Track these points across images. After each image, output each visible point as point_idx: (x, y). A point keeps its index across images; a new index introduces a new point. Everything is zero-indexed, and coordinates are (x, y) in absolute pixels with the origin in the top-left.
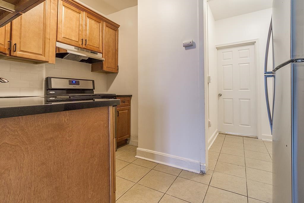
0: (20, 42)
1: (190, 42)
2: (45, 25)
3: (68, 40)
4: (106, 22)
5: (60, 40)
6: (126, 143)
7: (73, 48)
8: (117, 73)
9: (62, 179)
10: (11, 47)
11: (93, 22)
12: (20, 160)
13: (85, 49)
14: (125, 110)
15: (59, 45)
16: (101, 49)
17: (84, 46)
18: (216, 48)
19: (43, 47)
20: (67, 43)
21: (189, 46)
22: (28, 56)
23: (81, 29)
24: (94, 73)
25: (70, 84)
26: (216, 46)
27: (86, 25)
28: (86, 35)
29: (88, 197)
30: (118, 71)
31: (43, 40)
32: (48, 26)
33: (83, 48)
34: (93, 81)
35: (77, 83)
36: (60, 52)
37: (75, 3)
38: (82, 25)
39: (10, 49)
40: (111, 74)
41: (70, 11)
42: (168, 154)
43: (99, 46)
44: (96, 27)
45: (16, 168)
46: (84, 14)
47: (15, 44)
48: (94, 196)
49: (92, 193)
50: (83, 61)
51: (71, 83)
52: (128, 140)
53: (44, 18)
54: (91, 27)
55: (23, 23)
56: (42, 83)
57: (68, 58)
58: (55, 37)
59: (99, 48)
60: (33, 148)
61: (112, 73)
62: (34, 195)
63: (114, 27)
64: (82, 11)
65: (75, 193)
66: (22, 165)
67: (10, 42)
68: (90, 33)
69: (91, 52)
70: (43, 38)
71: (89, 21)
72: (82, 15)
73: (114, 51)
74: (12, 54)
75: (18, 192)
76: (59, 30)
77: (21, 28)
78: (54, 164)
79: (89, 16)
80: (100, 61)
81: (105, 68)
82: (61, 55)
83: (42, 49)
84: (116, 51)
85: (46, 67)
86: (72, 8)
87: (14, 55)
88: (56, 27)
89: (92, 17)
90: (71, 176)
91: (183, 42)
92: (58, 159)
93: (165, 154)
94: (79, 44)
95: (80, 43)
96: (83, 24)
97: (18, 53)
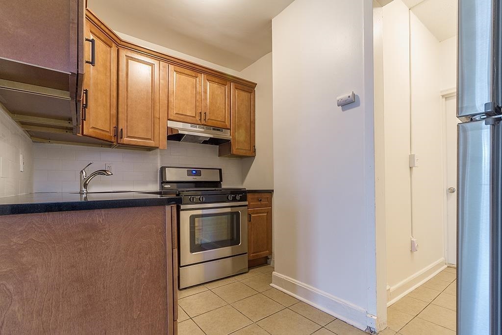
0: (127, 126)
1: (349, 97)
2: (153, 100)
3: (182, 116)
4: (234, 82)
5: (171, 118)
6: (267, 263)
7: (188, 126)
8: (254, 157)
9: (97, 287)
10: (118, 133)
11: (215, 85)
12: (47, 258)
13: (205, 125)
14: (263, 213)
15: (171, 124)
16: (227, 123)
17: (203, 122)
18: (443, 96)
19: (151, 129)
20: (181, 120)
21: (348, 104)
22: (136, 142)
23: (199, 99)
24: (223, 158)
25: (188, 175)
26: (441, 92)
27: (205, 92)
28: (206, 107)
29: (133, 317)
30: (255, 153)
31: (152, 121)
32: (158, 101)
33: (202, 125)
34: (220, 170)
35: (198, 173)
36: (174, 134)
37: (189, 64)
38: (199, 93)
39: (116, 135)
40: (245, 159)
41: (183, 77)
42: (316, 287)
43: (225, 120)
44: (219, 92)
45: (43, 266)
46: (202, 77)
47: (122, 130)
48: (141, 317)
49: (139, 313)
50: (205, 142)
51: (190, 173)
52: (268, 259)
53: (152, 92)
54: (212, 93)
55: (129, 104)
56: (157, 175)
57: (186, 140)
58: (166, 115)
59: (225, 122)
60: (61, 248)
61: (247, 157)
62: (62, 298)
63: (248, 87)
64: (199, 74)
65: (113, 307)
66: (49, 264)
67: (117, 128)
68: (211, 103)
69: (214, 129)
70: (152, 118)
71: (210, 86)
72: (199, 79)
73: (248, 124)
74: (119, 142)
75: (45, 291)
76: (170, 106)
77: (127, 110)
78: (86, 268)
79: (210, 78)
80: (228, 142)
81: (234, 150)
82: (175, 137)
83: (150, 132)
84: (252, 123)
85: (160, 155)
86: (185, 72)
87: (121, 142)
88: (167, 102)
89: (213, 79)
90: (108, 286)
91: (338, 98)
92: (91, 264)
93: (312, 287)
94: (197, 120)
95: (198, 118)
96: (200, 91)
97: (126, 140)
